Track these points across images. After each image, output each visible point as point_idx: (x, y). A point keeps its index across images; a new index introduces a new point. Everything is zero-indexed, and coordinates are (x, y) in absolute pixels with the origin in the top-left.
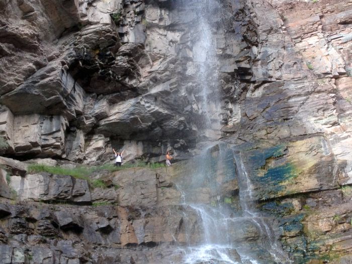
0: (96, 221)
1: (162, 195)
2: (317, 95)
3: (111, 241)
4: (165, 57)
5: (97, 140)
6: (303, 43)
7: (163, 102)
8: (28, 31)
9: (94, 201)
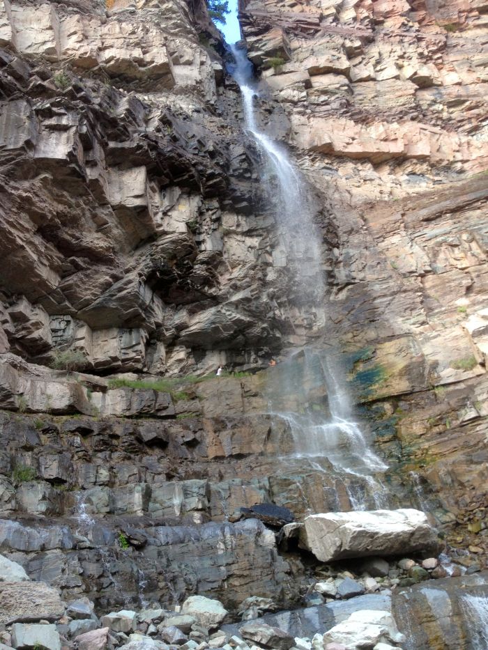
0: (182, 434)
1: (248, 404)
2: (403, 295)
3: (197, 455)
4: (244, 263)
5: (178, 352)
6: (386, 242)
7: (245, 310)
8: (102, 244)
9: (178, 414)
